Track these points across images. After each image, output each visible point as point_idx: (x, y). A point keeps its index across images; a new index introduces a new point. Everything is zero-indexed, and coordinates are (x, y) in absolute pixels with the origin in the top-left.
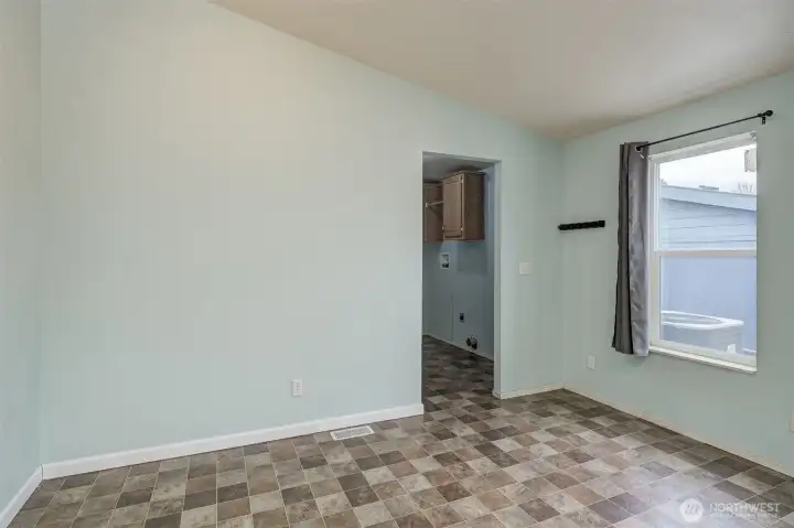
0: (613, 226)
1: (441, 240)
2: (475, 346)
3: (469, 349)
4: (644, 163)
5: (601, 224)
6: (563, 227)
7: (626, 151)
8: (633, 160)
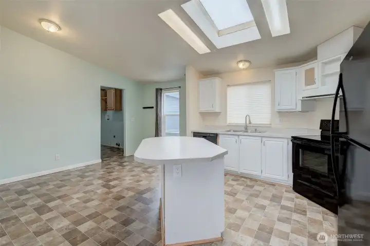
0: (155, 108)
1: (106, 110)
2: (119, 145)
3: (117, 146)
4: (161, 93)
5: (153, 107)
6: (144, 108)
7: (157, 90)
8: (159, 91)
